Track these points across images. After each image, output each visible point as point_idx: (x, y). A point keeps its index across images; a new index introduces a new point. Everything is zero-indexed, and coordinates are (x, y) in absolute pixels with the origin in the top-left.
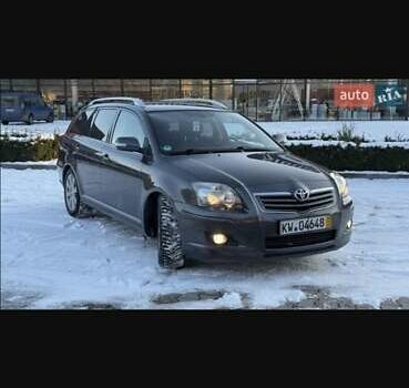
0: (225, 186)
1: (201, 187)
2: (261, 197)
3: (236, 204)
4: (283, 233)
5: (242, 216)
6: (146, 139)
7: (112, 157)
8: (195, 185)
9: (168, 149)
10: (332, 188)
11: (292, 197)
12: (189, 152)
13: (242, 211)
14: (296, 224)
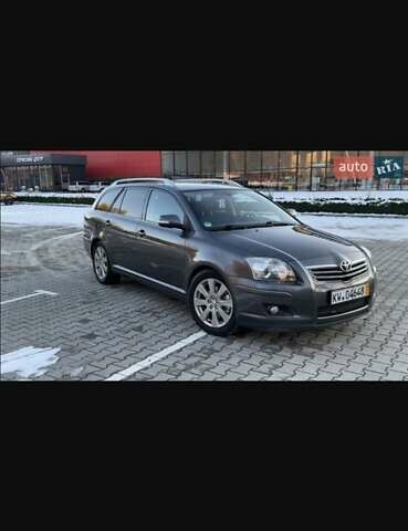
0: (279, 261)
1: (254, 262)
2: (313, 270)
3: (288, 277)
4: (333, 303)
5: (297, 288)
6: (186, 216)
7: (148, 233)
8: (248, 260)
9: (208, 225)
10: (364, 259)
11: (338, 269)
12: (229, 228)
13: (296, 283)
14: (343, 294)
